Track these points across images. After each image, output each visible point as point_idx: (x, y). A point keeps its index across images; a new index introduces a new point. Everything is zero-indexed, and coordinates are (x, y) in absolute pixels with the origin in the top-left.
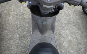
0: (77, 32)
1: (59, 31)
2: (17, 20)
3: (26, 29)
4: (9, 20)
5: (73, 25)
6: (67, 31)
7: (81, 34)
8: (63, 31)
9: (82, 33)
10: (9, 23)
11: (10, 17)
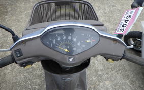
0: (124, 82)
1: (95, 84)
2: (19, 73)
3: (37, 87)
4: (5, 74)
5: (114, 70)
6: (107, 83)
7: (132, 86)
8: (101, 84)
9: (132, 82)
10: (5, 81)
11: (7, 69)
